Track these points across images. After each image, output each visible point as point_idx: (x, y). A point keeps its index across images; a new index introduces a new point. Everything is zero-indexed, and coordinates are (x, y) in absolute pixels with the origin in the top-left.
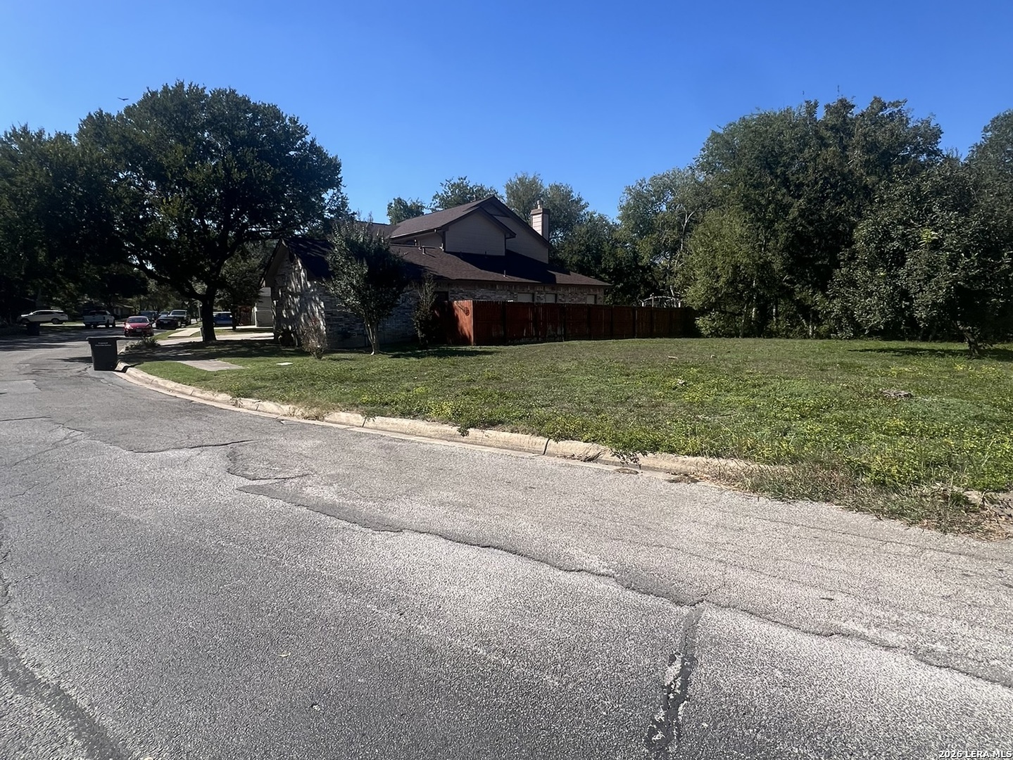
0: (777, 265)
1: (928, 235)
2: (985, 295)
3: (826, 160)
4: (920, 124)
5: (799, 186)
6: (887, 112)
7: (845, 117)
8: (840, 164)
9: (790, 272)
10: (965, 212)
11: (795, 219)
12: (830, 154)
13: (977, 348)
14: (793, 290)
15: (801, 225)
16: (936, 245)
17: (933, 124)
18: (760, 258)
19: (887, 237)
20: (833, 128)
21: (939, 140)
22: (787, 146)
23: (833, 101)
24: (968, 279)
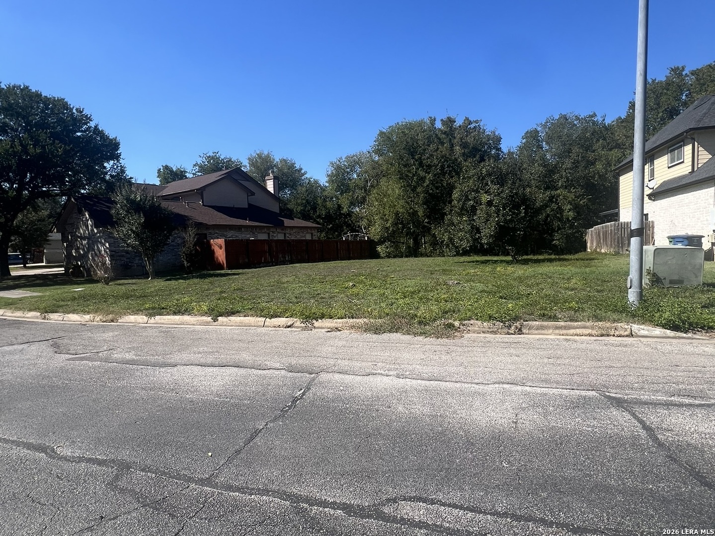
0: (420, 213)
1: (485, 198)
2: (515, 229)
3: (442, 152)
4: (490, 133)
5: (429, 166)
6: (472, 126)
7: (451, 127)
8: (450, 154)
9: (428, 217)
10: (502, 185)
11: (427, 186)
12: (444, 149)
13: (515, 258)
14: (431, 228)
15: (431, 189)
16: (490, 203)
17: (497, 134)
18: (411, 208)
19: (467, 199)
20: (445, 133)
21: (501, 143)
22: (420, 143)
23: (445, 118)
24: (506, 221)
